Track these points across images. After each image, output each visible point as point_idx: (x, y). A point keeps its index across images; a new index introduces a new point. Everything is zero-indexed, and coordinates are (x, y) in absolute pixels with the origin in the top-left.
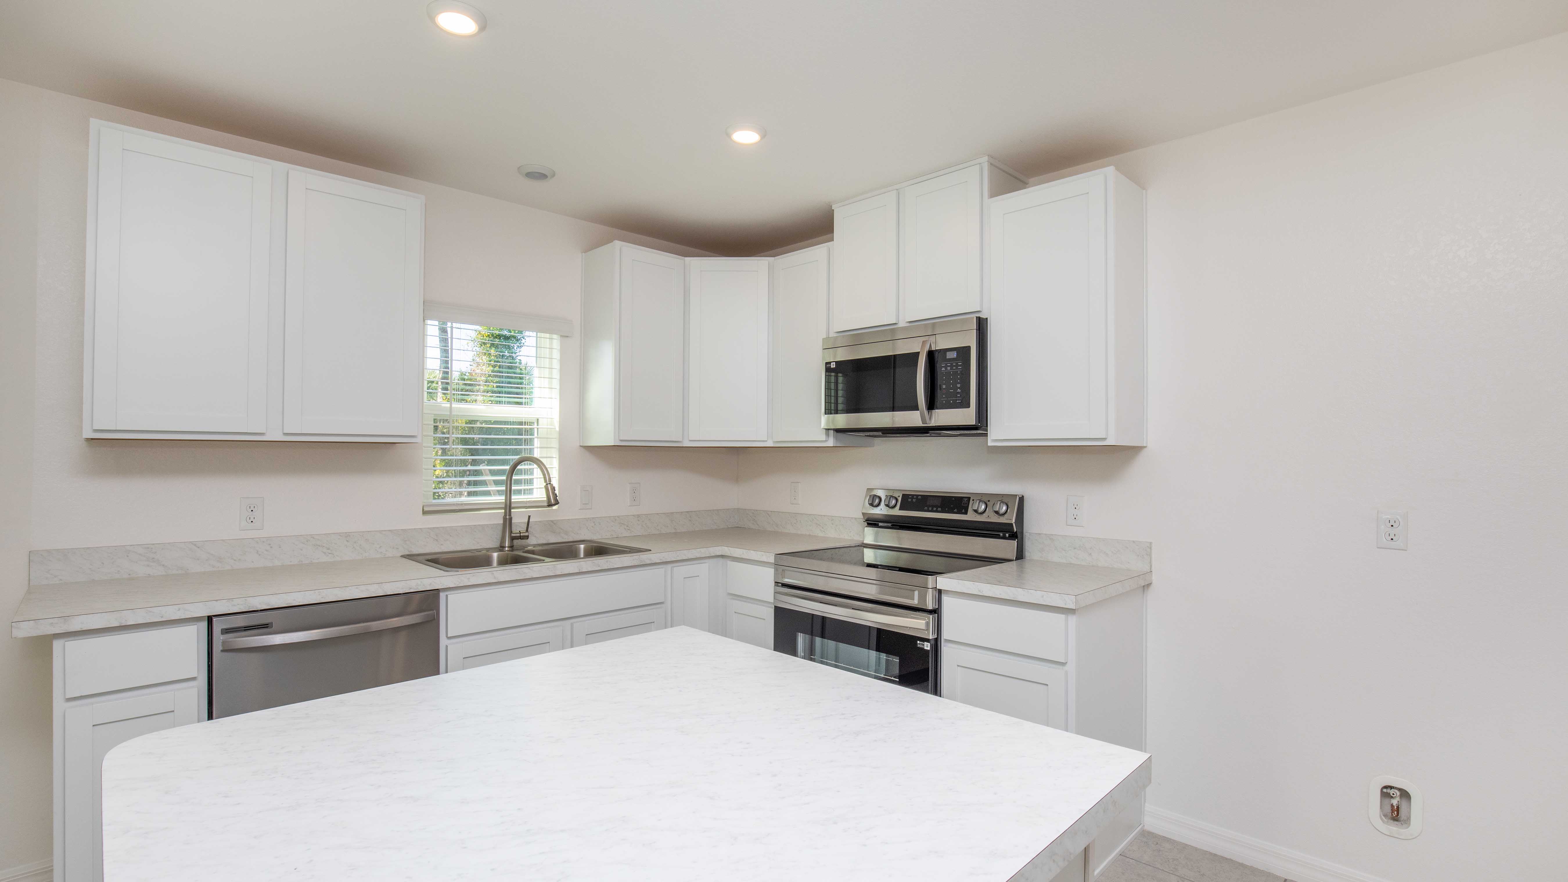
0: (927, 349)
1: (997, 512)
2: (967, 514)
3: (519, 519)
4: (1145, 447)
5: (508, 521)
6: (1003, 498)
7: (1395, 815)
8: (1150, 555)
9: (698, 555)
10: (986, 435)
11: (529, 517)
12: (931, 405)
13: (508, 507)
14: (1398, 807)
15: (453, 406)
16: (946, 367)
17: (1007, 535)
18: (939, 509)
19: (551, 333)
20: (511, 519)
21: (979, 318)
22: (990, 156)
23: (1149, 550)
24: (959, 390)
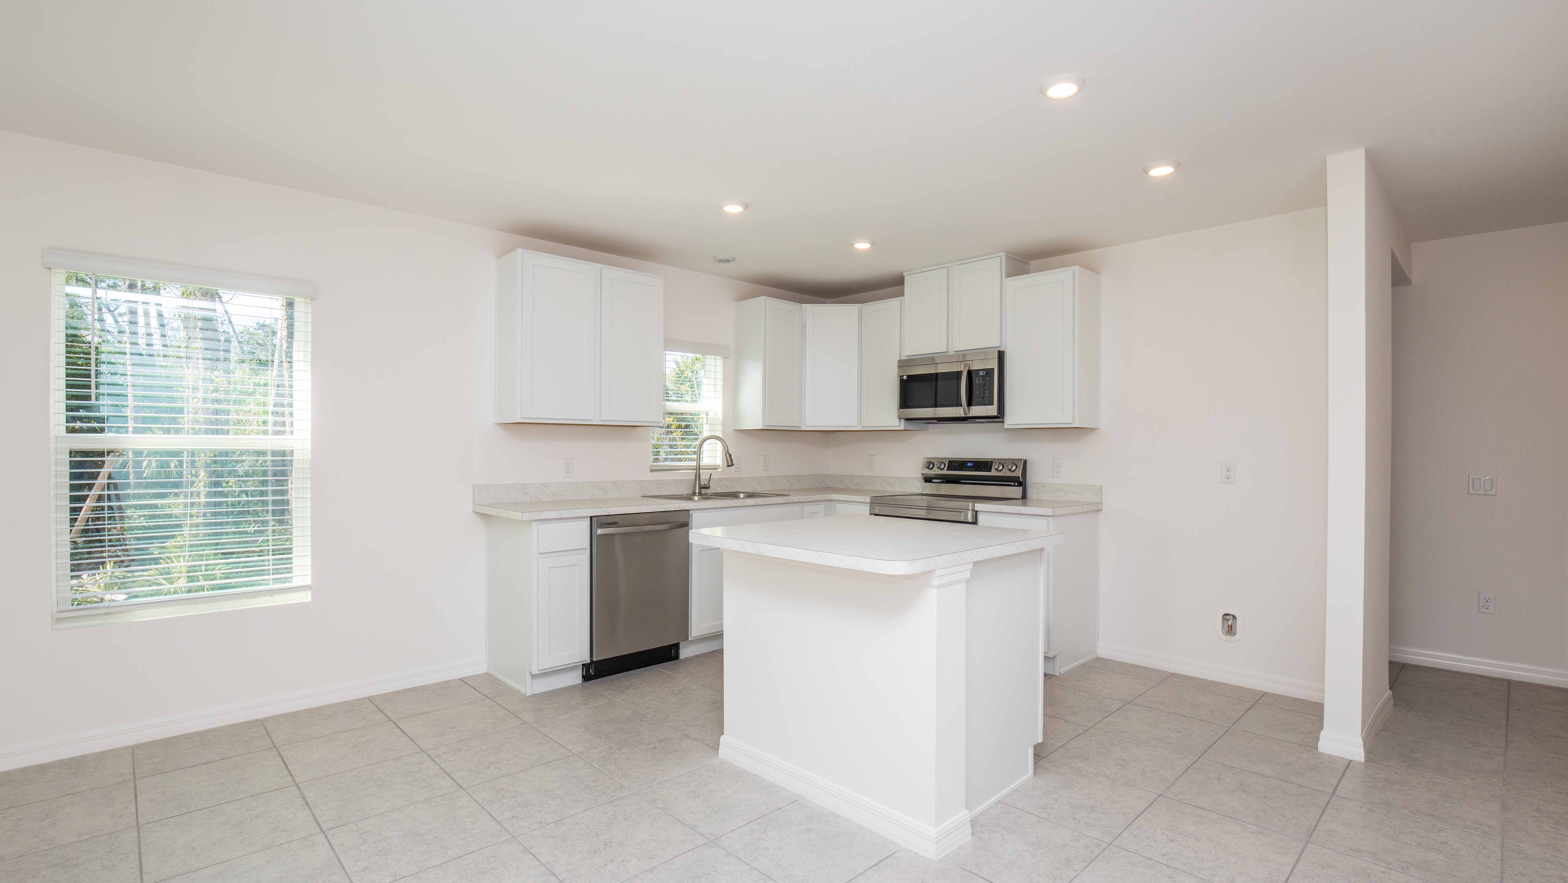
0: (967, 369)
1: (1010, 470)
2: (991, 471)
3: (704, 476)
4: (1097, 429)
5: (698, 476)
6: (1014, 462)
7: (1230, 630)
8: (1101, 493)
9: (819, 499)
10: (1003, 422)
11: (711, 474)
12: (970, 404)
13: (698, 468)
14: (1231, 626)
15: (666, 403)
16: (979, 380)
17: (1016, 484)
18: (973, 469)
19: (715, 355)
20: (700, 476)
21: (1000, 351)
22: (1007, 252)
23: (1100, 490)
24: (987, 395)
